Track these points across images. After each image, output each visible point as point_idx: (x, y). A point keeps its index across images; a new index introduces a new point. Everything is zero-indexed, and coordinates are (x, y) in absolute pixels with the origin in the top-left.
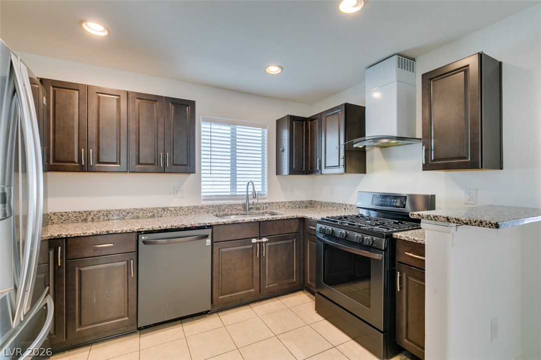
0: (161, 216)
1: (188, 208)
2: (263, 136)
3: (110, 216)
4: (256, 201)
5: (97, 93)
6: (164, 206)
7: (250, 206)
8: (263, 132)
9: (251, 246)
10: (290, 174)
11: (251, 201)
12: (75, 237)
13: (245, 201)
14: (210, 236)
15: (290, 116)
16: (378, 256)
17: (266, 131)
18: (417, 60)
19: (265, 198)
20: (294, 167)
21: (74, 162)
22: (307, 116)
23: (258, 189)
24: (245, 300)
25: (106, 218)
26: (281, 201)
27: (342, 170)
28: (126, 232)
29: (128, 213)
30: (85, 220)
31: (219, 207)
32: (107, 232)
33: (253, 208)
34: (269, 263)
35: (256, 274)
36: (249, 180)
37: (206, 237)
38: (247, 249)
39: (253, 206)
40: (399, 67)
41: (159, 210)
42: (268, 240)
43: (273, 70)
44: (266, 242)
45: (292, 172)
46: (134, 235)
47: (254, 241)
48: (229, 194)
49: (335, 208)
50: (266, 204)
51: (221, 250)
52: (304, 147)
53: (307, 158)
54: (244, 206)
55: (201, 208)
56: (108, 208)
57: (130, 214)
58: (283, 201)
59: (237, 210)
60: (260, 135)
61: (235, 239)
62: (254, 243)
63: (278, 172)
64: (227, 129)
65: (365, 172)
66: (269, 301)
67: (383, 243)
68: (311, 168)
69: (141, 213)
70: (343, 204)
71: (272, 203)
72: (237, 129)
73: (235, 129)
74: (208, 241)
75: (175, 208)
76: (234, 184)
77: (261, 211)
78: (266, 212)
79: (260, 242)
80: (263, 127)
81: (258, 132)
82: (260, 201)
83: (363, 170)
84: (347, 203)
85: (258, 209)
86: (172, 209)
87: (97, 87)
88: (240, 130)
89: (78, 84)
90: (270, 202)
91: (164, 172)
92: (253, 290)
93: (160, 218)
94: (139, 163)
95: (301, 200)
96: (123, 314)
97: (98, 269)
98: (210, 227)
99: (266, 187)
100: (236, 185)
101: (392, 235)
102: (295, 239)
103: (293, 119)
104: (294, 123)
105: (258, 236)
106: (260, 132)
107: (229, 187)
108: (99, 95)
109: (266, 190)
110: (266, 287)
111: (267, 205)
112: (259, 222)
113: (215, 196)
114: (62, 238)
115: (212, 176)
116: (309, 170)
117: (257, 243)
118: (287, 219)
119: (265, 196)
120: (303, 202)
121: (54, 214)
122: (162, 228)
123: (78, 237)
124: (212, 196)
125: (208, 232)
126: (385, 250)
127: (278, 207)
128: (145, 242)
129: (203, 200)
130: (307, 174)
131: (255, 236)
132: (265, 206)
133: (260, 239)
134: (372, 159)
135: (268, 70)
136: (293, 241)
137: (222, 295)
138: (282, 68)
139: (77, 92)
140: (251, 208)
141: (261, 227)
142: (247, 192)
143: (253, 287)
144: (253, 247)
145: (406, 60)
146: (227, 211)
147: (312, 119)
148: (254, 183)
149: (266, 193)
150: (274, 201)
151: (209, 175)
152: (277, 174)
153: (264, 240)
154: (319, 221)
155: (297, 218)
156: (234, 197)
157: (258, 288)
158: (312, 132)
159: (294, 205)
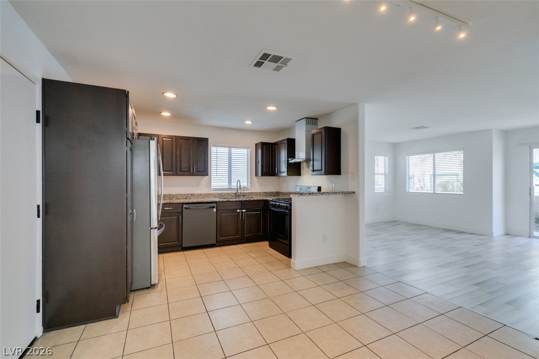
0: (190, 199)
1: (205, 194)
2: (248, 153)
3: (166, 197)
4: (242, 192)
6: (192, 193)
8: (248, 151)
10: (262, 176)
11: (239, 192)
13: (236, 191)
14: (216, 207)
16: (288, 212)
17: (249, 150)
18: (319, 120)
20: (264, 172)
22: (273, 142)
23: (244, 184)
27: (286, 174)
28: (178, 203)
31: (221, 194)
32: (170, 202)
34: (247, 223)
35: (240, 228)
36: (237, 179)
37: (214, 207)
38: (235, 215)
40: (307, 124)
41: (189, 195)
43: (248, 122)
44: (245, 212)
45: (263, 174)
46: (181, 204)
47: (238, 211)
48: (227, 187)
51: (221, 214)
52: (271, 160)
53: (272, 166)
54: (236, 194)
55: (211, 195)
57: (176, 196)
58: (259, 192)
59: (232, 196)
60: (246, 153)
61: (229, 209)
62: (238, 212)
63: (256, 175)
64: (226, 150)
65: (300, 175)
66: (247, 244)
67: (289, 207)
68: (274, 172)
69: (180, 196)
71: (253, 193)
73: (231, 150)
74: (215, 210)
75: (198, 194)
76: (230, 182)
79: (242, 212)
80: (248, 148)
81: (245, 151)
82: (245, 192)
83: (299, 174)
85: (243, 196)
86: (196, 195)
88: (233, 150)
91: (193, 175)
92: (238, 237)
94: (181, 171)
95: (271, 191)
96: (176, 240)
97: (166, 219)
98: (216, 202)
99: (249, 183)
100: (231, 182)
103: (263, 144)
104: (264, 147)
105: (241, 208)
107: (227, 183)
109: (249, 185)
110: (245, 235)
112: (241, 202)
113: (220, 188)
115: (217, 177)
117: (240, 212)
118: (257, 200)
119: (249, 189)
122: (193, 202)
124: (217, 188)
125: (215, 205)
126: (290, 210)
127: (256, 195)
128: (186, 208)
129: (213, 190)
130: (271, 176)
131: (239, 208)
132: (248, 194)
133: (242, 210)
134: (303, 168)
135: (245, 123)
136: (261, 213)
137: (222, 237)
138: (253, 122)
140: (240, 195)
141: (243, 204)
142: (237, 186)
143: (238, 235)
144: (238, 214)
145: (312, 120)
146: (226, 196)
149: (249, 187)
153: (244, 211)
154: (271, 201)
155: (263, 200)
156: (230, 189)
157: (240, 236)
158: (275, 151)
159: (266, 194)
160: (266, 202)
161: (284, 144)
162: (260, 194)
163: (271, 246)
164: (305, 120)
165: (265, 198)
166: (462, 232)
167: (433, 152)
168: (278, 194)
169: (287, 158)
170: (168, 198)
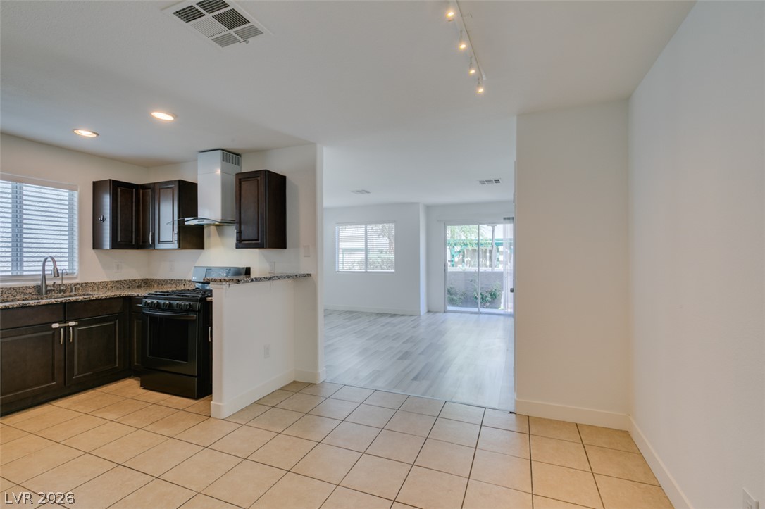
4: (58, 282)
7: (49, 288)
8: (71, 196)
9: (51, 332)
10: (113, 248)
11: (49, 283)
13: (39, 282)
15: (113, 181)
16: (193, 316)
17: (76, 194)
18: (243, 156)
19: (76, 278)
20: (119, 240)
22: (138, 183)
23: (63, 265)
24: (41, 398)
26: (100, 281)
27: (175, 245)
33: (54, 290)
34: (79, 349)
35: (59, 364)
36: (46, 255)
38: (44, 336)
39: (53, 288)
40: (223, 160)
42: (77, 323)
43: (85, 133)
44: (73, 327)
45: (116, 245)
47: (55, 326)
48: (9, 274)
49: (174, 286)
50: (75, 285)
52: (134, 218)
53: (138, 230)
54: (38, 288)
58: (103, 281)
60: (66, 198)
62: (55, 329)
63: (97, 244)
64: (5, 186)
65: (203, 248)
67: (197, 306)
68: (143, 242)
70: (182, 280)
71: (86, 283)
72: (25, 188)
73: (20, 188)
76: (18, 260)
77: (67, 294)
78: (76, 295)
79: (65, 327)
80: (72, 188)
81: (65, 194)
82: (65, 282)
83: (200, 245)
84: (186, 279)
85: (63, 291)
90: (83, 282)
92: (54, 383)
95: (131, 279)
99: (76, 264)
100: (22, 262)
101: (206, 299)
102: (117, 321)
103: (116, 185)
104: (119, 190)
105: (62, 319)
106: (67, 194)
107: (9, 264)
109: (76, 267)
110: (74, 378)
111: (78, 286)
112: (64, 304)
116: (141, 243)
117: (60, 328)
118: (106, 299)
119: (75, 276)
126: (199, 311)
127: (96, 289)
130: (138, 248)
131: (57, 320)
132: (74, 287)
133: (65, 323)
134: (209, 236)
135: (77, 132)
136: (115, 323)
138: (97, 134)
140: (51, 291)
141: (67, 310)
142: (44, 270)
143: (53, 380)
144: (53, 334)
145: (231, 156)
147: (143, 187)
148: (56, 259)
149: (75, 271)
150: (89, 282)
152: (94, 247)
153: (72, 323)
154: (145, 297)
155: (121, 297)
156: (18, 277)
157: (61, 380)
158: (144, 202)
159: (121, 284)
160: (129, 299)
161: (170, 191)
162: (105, 285)
163: (145, 386)
164: (219, 154)
165: (125, 293)
166: (394, 315)
167: (366, 223)
168: (147, 283)
169: (179, 217)
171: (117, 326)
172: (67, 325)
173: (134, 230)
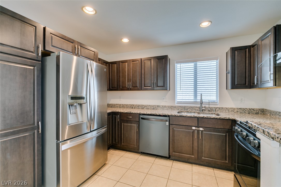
0: (157, 109)
1: (169, 107)
3: (139, 107)
5: (132, 62)
6: (158, 105)
7: (203, 109)
8: (217, 63)
9: (192, 131)
10: (232, 89)
12: (122, 113)
13: (199, 106)
14: (168, 121)
15: (232, 48)
17: (218, 61)
19: (217, 105)
20: (236, 83)
21: (126, 87)
23: (210, 98)
24: (190, 161)
25: (138, 108)
26: (230, 107)
27: (272, 84)
28: (136, 113)
29: (145, 107)
30: (132, 108)
31: (184, 107)
32: (130, 112)
34: (205, 144)
35: (196, 148)
38: (189, 132)
39: (204, 109)
41: (156, 106)
42: (203, 130)
45: (234, 87)
46: (138, 114)
47: (194, 128)
48: (193, 101)
50: (216, 108)
51: (174, 129)
52: (247, 68)
53: (250, 76)
54: (200, 108)
55: (175, 107)
56: (139, 104)
57: (146, 107)
58: (232, 107)
59: (196, 110)
60: (215, 65)
61: (182, 125)
63: (227, 87)
64: (192, 65)
66: (206, 168)
68: (253, 84)
69: (149, 107)
71: (222, 108)
72: (198, 64)
73: (196, 64)
74: (167, 123)
75: (163, 106)
76: (196, 96)
77: (211, 112)
78: (214, 113)
79: (198, 130)
82: (210, 106)
85: (209, 111)
86: (161, 106)
87: (132, 60)
88: (199, 64)
89: (127, 60)
90: (221, 107)
91: (154, 90)
92: (193, 156)
93: (156, 110)
94: (145, 86)
95: (250, 108)
97: (128, 125)
99: (219, 97)
102: (227, 134)
103: (234, 50)
104: (236, 52)
105: (197, 126)
106: (215, 62)
107: (193, 97)
108: (133, 62)
109: (218, 100)
110: (203, 158)
111: (218, 109)
112: (198, 118)
113: (183, 101)
114: (119, 112)
115: (181, 91)
117: (195, 130)
119: (217, 103)
120: (253, 109)
121: (125, 105)
122: (147, 113)
123: (123, 113)
124: (182, 101)
125: (167, 118)
128: (142, 118)
129: (177, 103)
130: (250, 88)
131: (194, 126)
132: (214, 109)
133: (198, 128)
135: (202, 25)
137: (175, 152)
138: (211, 22)
139: (127, 63)
141: (199, 121)
144: (193, 132)
146: (189, 110)
147: (253, 46)
150: (224, 107)
151: (180, 91)
152: (227, 89)
153: (201, 129)
155: (229, 119)
156: (195, 102)
157: (196, 156)
159: (243, 111)
160: (234, 122)
162: (233, 110)
165: (232, 117)
168: (263, 112)
170: (141, 108)
171: (227, 137)
172: (198, 129)
173: (247, 76)
